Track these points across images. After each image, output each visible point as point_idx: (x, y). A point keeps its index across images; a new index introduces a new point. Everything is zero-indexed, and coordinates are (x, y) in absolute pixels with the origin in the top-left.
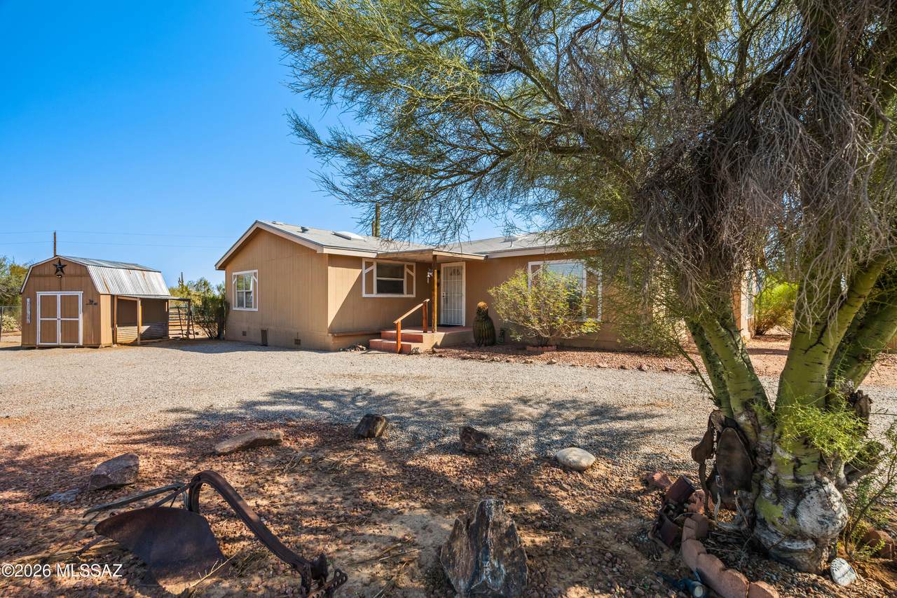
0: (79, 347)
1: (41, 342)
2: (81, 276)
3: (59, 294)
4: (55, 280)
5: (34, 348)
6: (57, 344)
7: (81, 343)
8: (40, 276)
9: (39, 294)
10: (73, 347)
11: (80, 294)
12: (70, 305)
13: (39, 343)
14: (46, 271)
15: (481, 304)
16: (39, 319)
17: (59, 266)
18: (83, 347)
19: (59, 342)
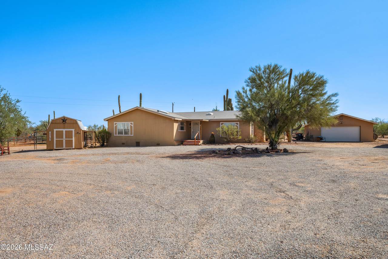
0: (73, 149)
1: (56, 148)
2: (73, 123)
3: (64, 130)
4: (62, 125)
5: (53, 150)
6: (63, 148)
7: (74, 148)
8: (56, 123)
9: (55, 130)
10: (71, 149)
11: (73, 130)
12: (69, 134)
13: (55, 148)
14: (58, 122)
15: (213, 133)
16: (55, 139)
17: (64, 120)
18: (74, 149)
19: (64, 147)
